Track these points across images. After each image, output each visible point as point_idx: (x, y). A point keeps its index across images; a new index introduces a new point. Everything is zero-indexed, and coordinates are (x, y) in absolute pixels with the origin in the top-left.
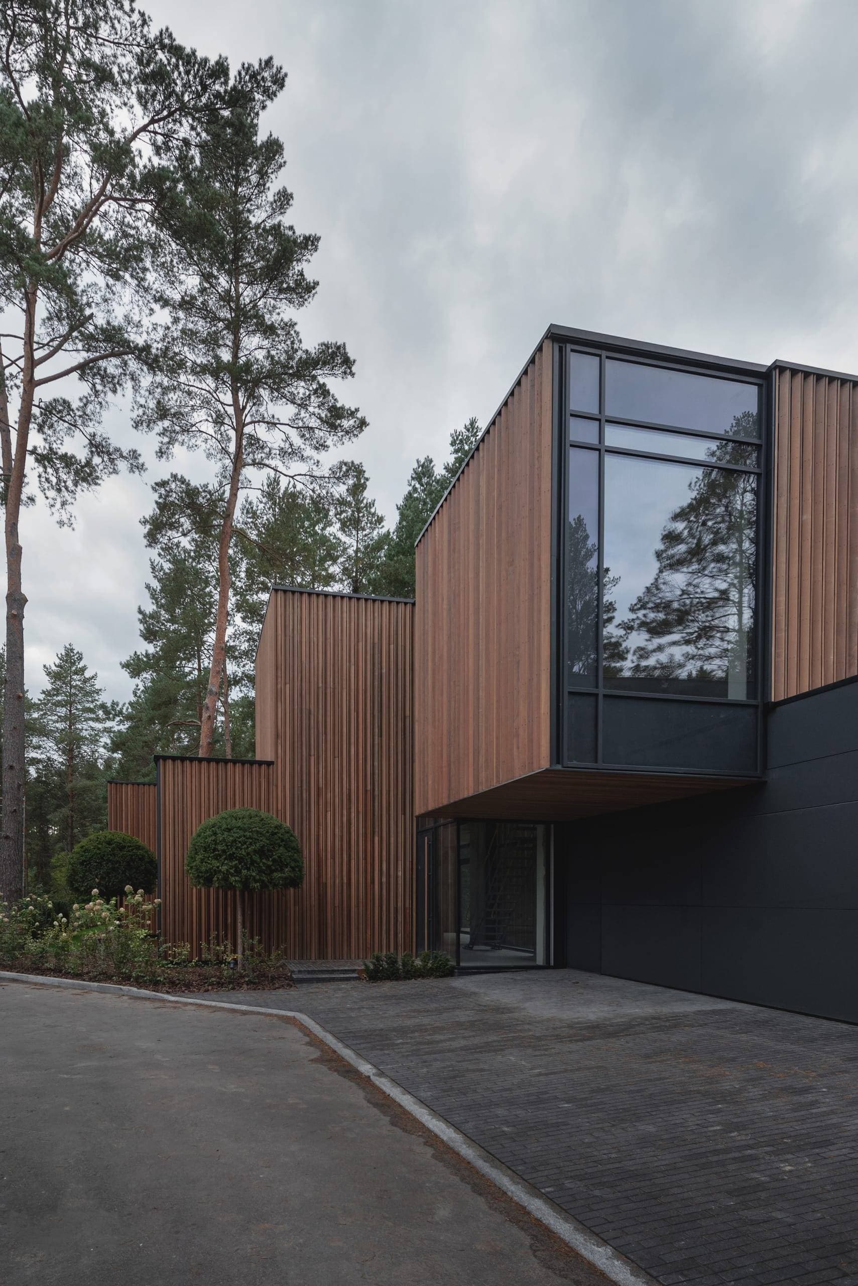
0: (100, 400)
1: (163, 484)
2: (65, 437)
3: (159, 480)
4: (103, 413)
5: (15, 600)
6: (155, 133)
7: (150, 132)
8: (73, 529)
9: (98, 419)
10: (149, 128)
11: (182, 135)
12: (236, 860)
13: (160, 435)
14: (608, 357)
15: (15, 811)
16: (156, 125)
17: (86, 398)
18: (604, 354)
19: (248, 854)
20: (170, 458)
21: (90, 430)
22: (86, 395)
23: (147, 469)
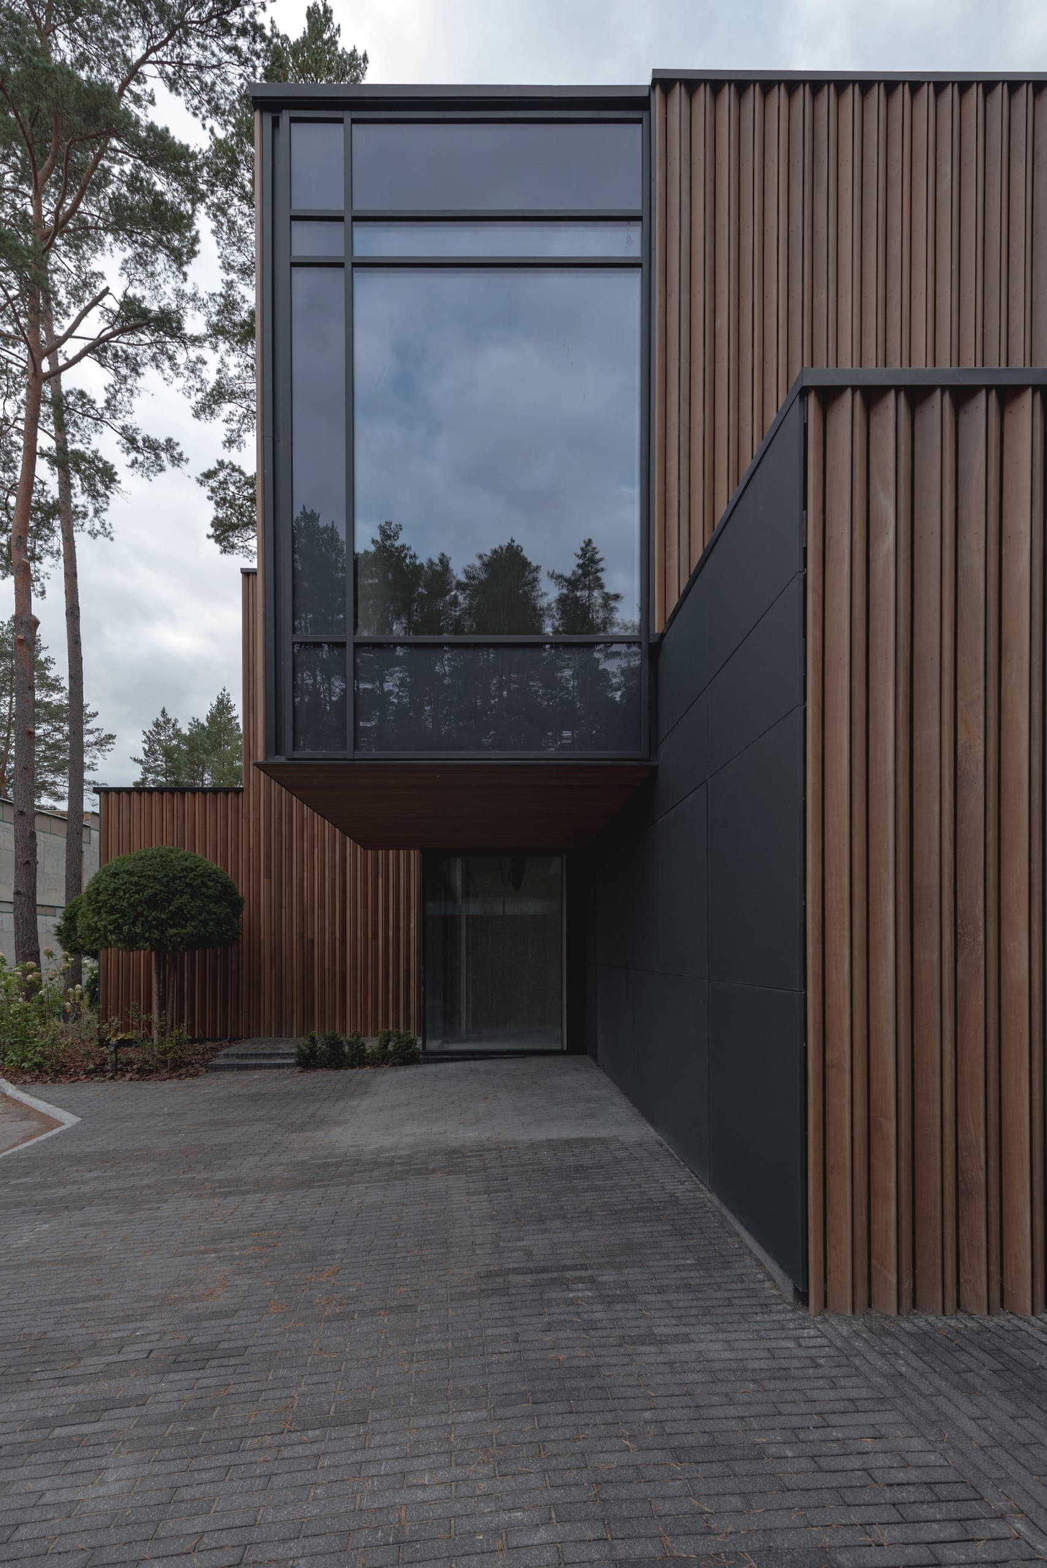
0: (129, 387)
1: (209, 475)
2: (92, 435)
3: (206, 470)
4: (133, 401)
5: (22, 623)
6: (162, 63)
7: (153, 63)
8: (112, 539)
9: (128, 408)
10: (150, 58)
11: (193, 59)
12: (119, 913)
13: (227, 422)
14: (355, 121)
15: (28, 862)
16: (160, 53)
17: (112, 386)
18: (347, 116)
19: (131, 905)
20: (243, 448)
21: (118, 423)
22: (112, 383)
23: (188, 459)
